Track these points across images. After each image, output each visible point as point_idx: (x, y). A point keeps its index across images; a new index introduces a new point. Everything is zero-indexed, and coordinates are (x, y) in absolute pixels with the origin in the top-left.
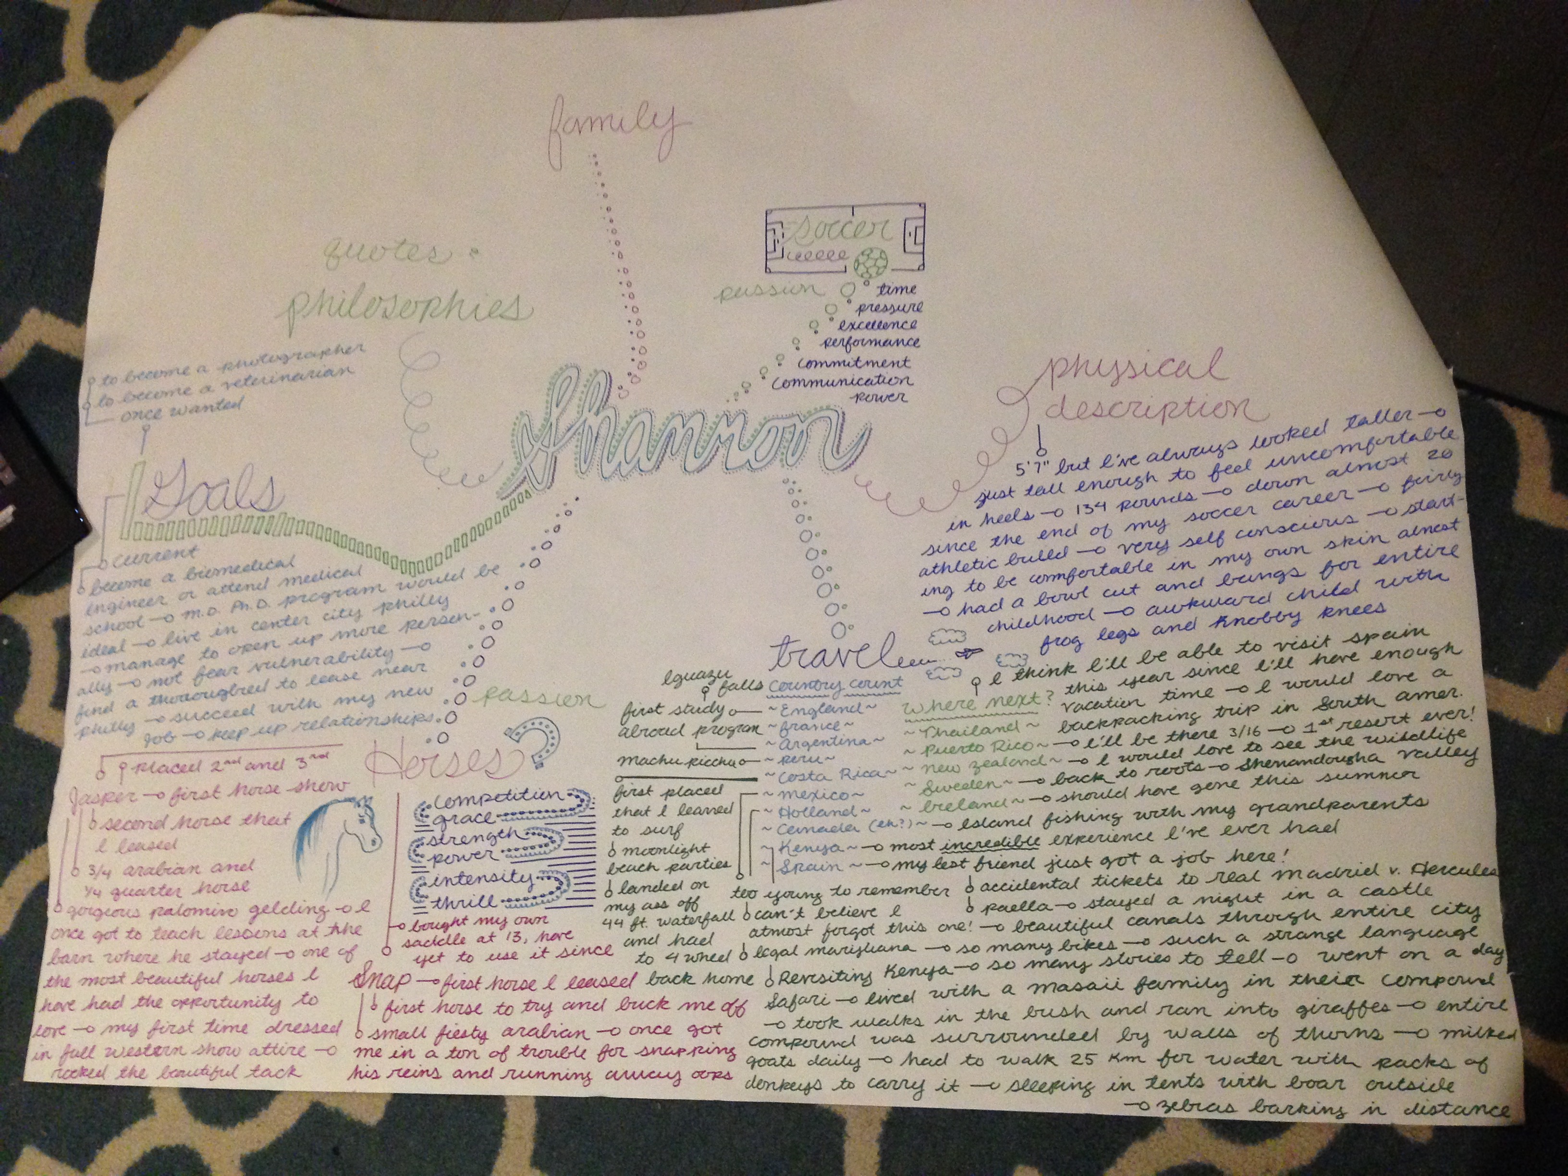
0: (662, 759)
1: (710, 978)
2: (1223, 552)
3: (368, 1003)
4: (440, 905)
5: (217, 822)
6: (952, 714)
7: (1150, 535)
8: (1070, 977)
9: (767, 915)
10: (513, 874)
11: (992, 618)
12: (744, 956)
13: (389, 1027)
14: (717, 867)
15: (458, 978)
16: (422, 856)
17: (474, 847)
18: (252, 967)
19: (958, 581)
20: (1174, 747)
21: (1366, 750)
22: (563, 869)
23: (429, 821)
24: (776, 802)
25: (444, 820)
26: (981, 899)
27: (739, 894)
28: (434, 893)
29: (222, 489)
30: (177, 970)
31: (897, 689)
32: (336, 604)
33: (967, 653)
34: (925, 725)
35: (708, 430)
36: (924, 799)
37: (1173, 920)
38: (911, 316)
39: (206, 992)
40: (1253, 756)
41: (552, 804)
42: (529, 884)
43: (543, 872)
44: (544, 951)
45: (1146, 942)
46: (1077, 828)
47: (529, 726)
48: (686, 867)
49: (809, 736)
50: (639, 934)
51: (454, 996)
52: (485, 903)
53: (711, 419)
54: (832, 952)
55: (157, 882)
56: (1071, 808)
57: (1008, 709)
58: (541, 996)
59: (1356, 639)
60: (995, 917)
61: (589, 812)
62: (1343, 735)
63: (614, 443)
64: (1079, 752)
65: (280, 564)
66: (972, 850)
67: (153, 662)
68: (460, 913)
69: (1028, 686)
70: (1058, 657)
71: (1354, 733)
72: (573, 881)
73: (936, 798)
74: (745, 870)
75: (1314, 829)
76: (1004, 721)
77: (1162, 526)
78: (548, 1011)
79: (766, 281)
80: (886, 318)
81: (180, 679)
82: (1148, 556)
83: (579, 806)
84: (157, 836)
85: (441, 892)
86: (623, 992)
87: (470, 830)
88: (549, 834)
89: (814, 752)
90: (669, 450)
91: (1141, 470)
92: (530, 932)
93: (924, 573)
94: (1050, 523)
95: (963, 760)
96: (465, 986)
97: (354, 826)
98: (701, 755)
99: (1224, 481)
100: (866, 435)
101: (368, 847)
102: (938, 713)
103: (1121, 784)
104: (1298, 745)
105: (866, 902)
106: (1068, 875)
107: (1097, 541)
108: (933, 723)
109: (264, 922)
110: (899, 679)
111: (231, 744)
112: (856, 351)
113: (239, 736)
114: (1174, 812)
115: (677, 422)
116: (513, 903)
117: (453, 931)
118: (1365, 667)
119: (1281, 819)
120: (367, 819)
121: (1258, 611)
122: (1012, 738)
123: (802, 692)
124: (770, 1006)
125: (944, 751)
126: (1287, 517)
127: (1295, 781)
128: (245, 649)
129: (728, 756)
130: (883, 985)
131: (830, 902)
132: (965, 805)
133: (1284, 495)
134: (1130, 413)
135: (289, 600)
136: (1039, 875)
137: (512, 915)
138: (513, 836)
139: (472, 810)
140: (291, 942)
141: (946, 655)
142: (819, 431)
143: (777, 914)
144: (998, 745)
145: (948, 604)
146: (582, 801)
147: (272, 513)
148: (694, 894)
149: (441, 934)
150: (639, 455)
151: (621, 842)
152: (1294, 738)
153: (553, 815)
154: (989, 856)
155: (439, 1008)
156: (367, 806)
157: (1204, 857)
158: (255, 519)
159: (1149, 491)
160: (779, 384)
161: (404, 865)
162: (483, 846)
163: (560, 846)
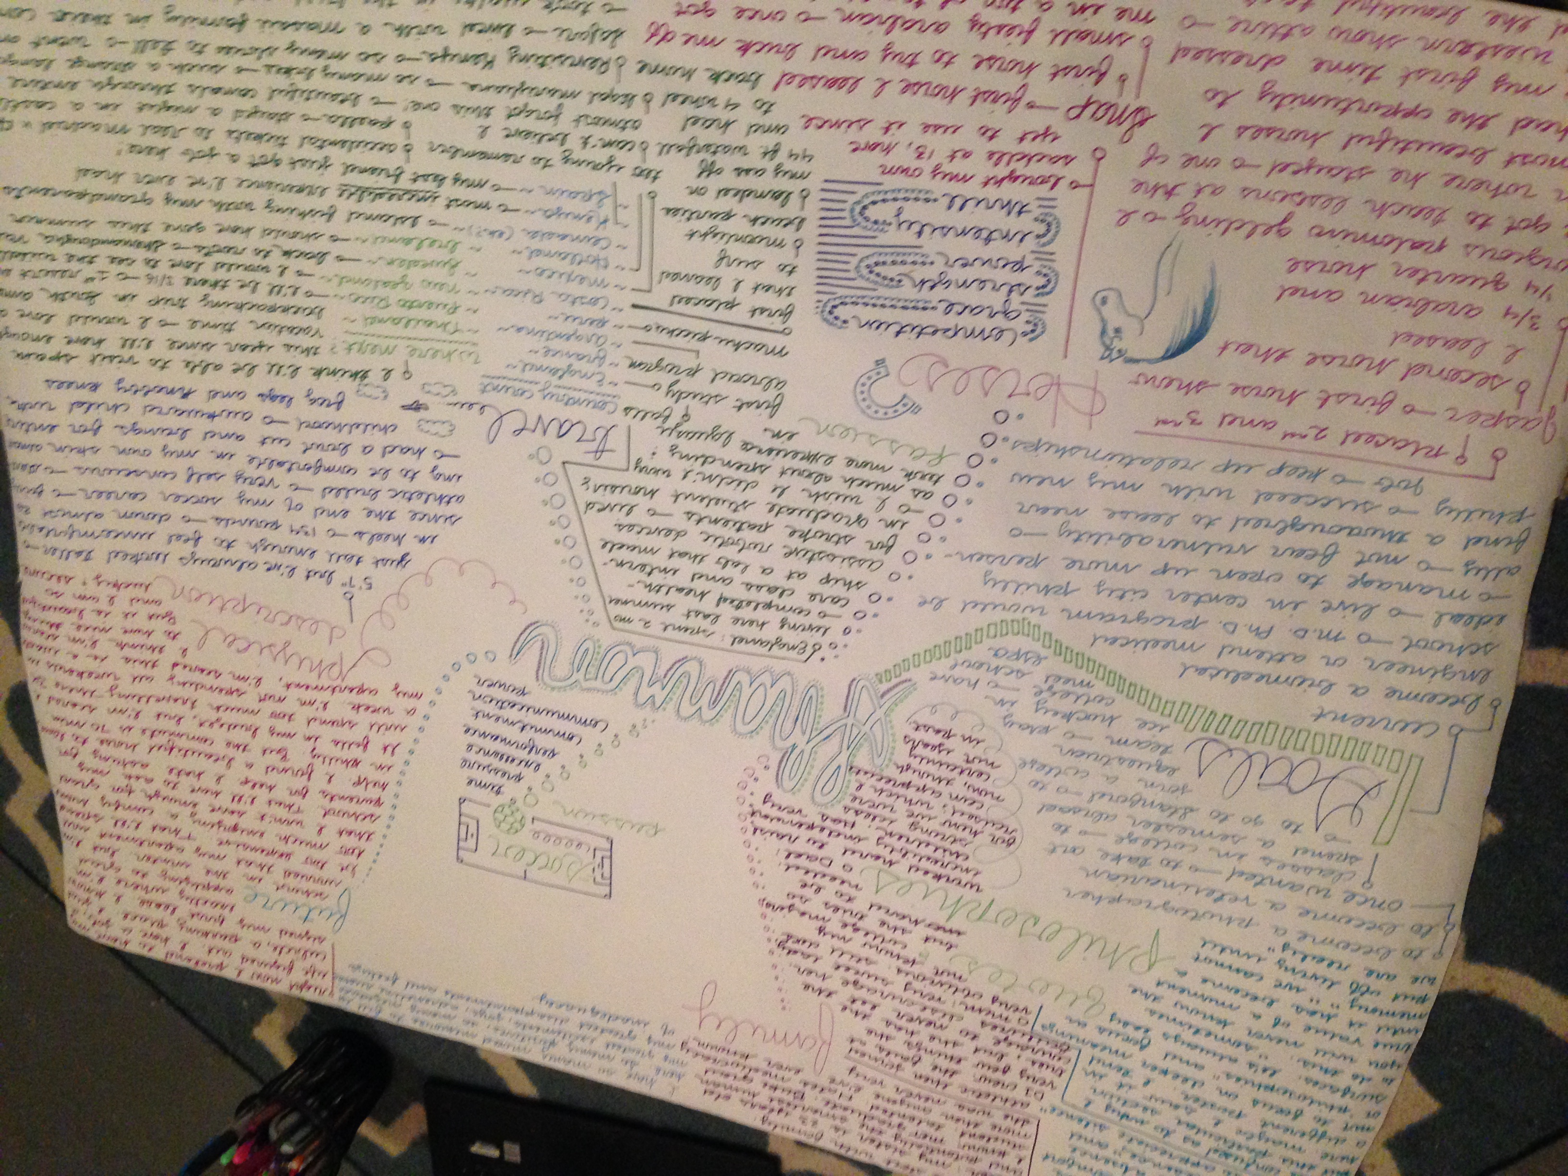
0: (737, 346)
1: (688, 74)
2: (186, 462)
3: (1131, 83)
4: (1018, 207)
5: (1329, 360)
6: (428, 345)
7: (254, 492)
8: (305, 39)
9: (622, 145)
10: (920, 233)
11: (391, 439)
12: (648, 98)
13: (1103, 49)
14: (678, 210)
15: (1001, 108)
16: (1038, 273)
17: (970, 273)
18: (1297, 151)
19: (425, 483)
20: (221, 274)
21: (53, 248)
22: (856, 231)
23: (1026, 316)
24: (610, 276)
25: (1006, 313)
26: (394, 135)
27: (653, 174)
28: (1026, 223)
29: (1266, 779)
30: (1412, 161)
31: (486, 381)
32: (1132, 607)
33: (417, 407)
34: (456, 337)
35: (674, 698)
36: (458, 255)
37: (216, 91)
38: (472, 757)
39: (1373, 124)
40: (150, 255)
41: (867, 314)
42: (902, 218)
43: (882, 230)
44: (887, 129)
45: (240, 70)
46: (304, 202)
47: (891, 412)
48: (714, 215)
49: (574, 346)
50: (770, 140)
51: (1008, 83)
52: (958, 202)
53: (671, 707)
54: (553, 92)
55: (1429, 290)
56: (309, 225)
57: (375, 341)
58: (893, 71)
59: (69, 358)
60: (381, 113)
61: (825, 298)
62: (74, 266)
63: (777, 711)
64: (306, 284)
65: (1202, 671)
66: (407, 192)
67: (1395, 588)
68: (992, 193)
69: (355, 363)
70: (327, 387)
71: (65, 266)
72: (845, 214)
73: (442, 255)
74: (647, 202)
75: (97, 174)
76: (377, 328)
77: (241, 498)
78: (887, 52)
79: (611, 830)
80: (495, 763)
81: (1359, 559)
82: (251, 471)
83: (835, 307)
84: (1423, 354)
85: (1014, 223)
86: (792, 67)
87: (972, 297)
88: (872, 277)
89: (569, 327)
90: (718, 687)
91: (262, 557)
92: (902, 157)
93: (460, 499)
94: (338, 524)
95: (419, 292)
96: (993, 96)
97: (1130, 327)
98: (694, 344)
99: (188, 530)
100: (516, 653)
101: (1112, 297)
102: (446, 348)
103: (266, 243)
104: (113, 260)
105: (516, 146)
106: (310, 152)
107: (298, 497)
108: (451, 338)
109: (1274, 212)
110: (483, 391)
111: (1295, 459)
112: (523, 738)
113: (1281, 469)
114: (219, 206)
115: (708, 714)
116: (922, 196)
117: (1002, 171)
118: (59, 328)
119: (126, 186)
120: (1111, 333)
121: (154, 398)
122: (370, 310)
123: (583, 396)
124: (618, 33)
125: (438, 305)
126: (133, 484)
127: (114, 223)
128: (1258, 577)
129: (664, 338)
130: (495, 45)
131: (553, 151)
132: (415, 243)
133: (136, 506)
134: (274, 612)
135: (1192, 624)
136: (337, 155)
137: (924, 182)
138: (918, 281)
139: (967, 321)
140: (1235, 180)
141: (437, 410)
142: (562, 668)
143: (610, 144)
144: (382, 304)
145: (435, 462)
146: (830, 312)
147: (1204, 735)
148: (702, 182)
149: (1020, 168)
150: (751, 691)
151: (786, 255)
152: (115, 269)
153: (868, 301)
154: (388, 183)
155: (1031, 68)
156: (1107, 348)
157: (193, 156)
158: (1228, 731)
159: (255, 534)
160: (601, 725)
161: (1064, 265)
162: (957, 274)
163: (861, 260)
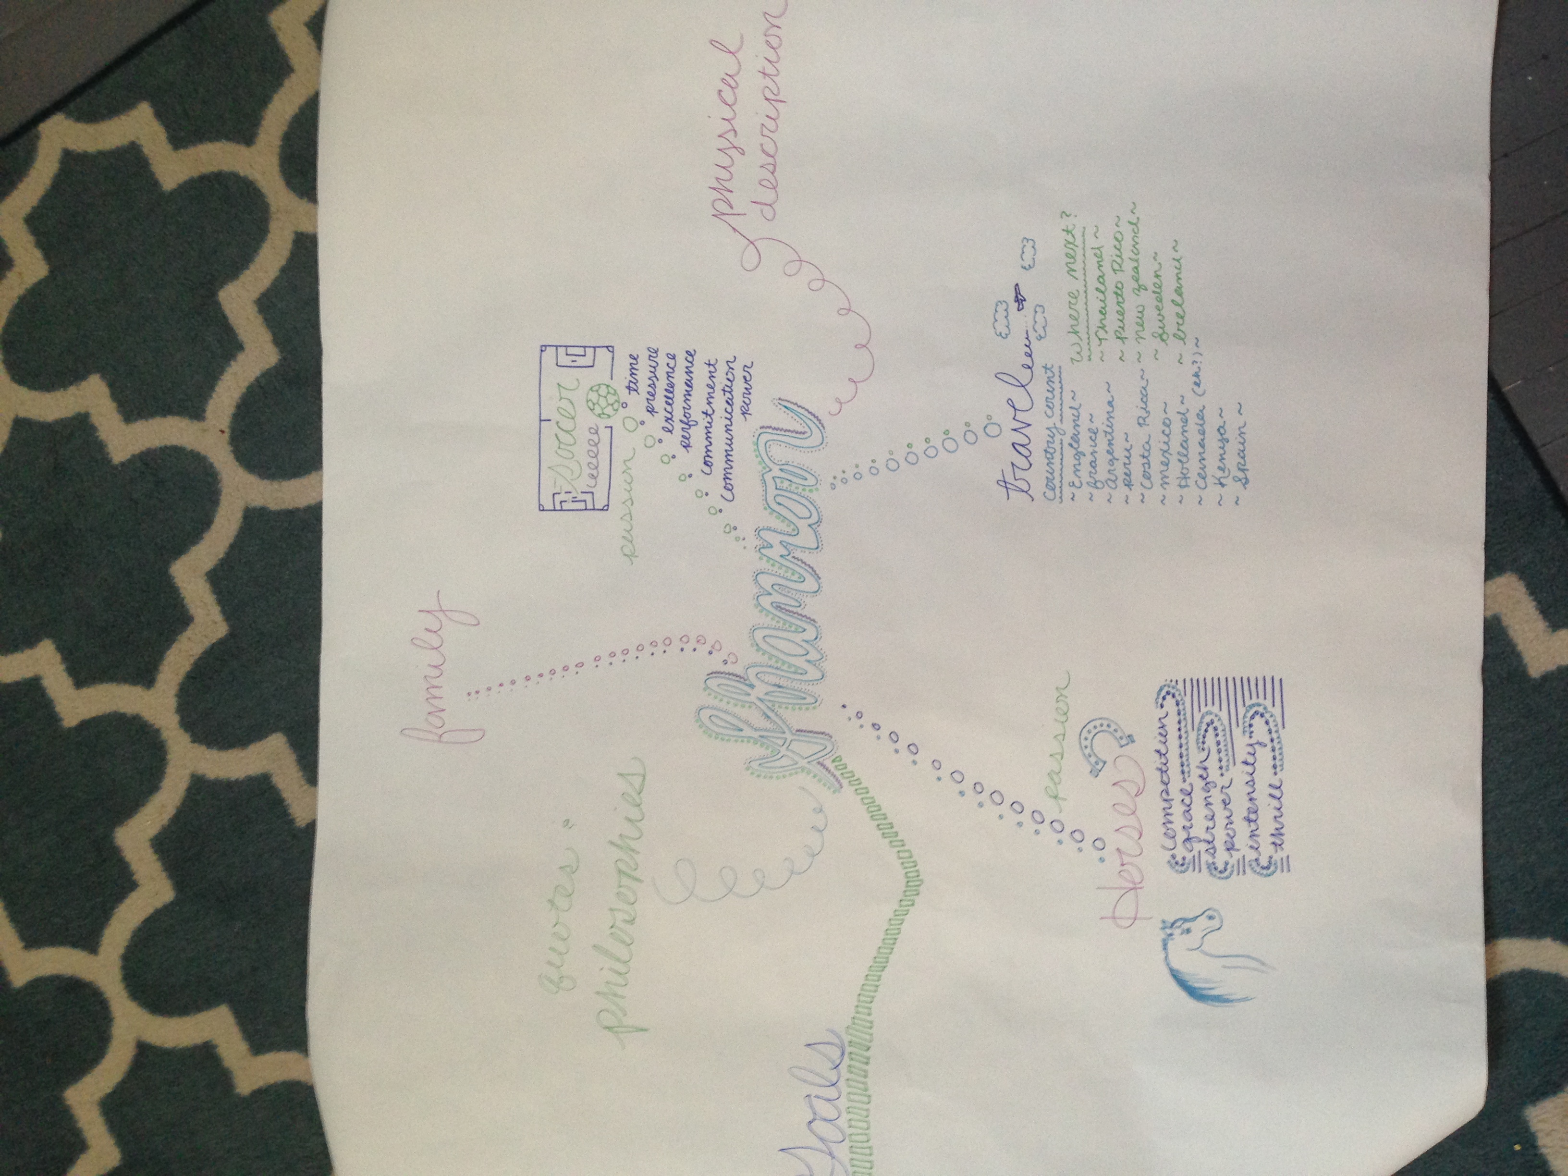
4: (1279, 842)
6: (1083, 313)
16: (1227, 864)
17: (1218, 807)
22: (1242, 710)
23: (1189, 856)
24: (1173, 491)
25: (1188, 839)
28: (1267, 850)
29: (816, 1102)
31: (1056, 370)
33: (1019, 300)
34: (1095, 341)
35: (776, 569)
36: (1171, 340)
38: (662, 359)
41: (1171, 723)
42: (1256, 746)
43: (1244, 732)
47: (1087, 751)
49: (1103, 460)
52: (1277, 793)
53: (764, 565)
57: (1079, 258)
61: (1180, 686)
63: (785, 667)
72: (1254, 700)
73: (1171, 329)
76: (1092, 262)
79: (617, 510)
80: (662, 384)
83: (1174, 696)
85: (1265, 841)
87: (1199, 812)
88: (1204, 727)
89: (1119, 453)
90: (795, 610)
95: (1131, 303)
97: (1193, 940)
101: (1215, 923)
102: (1082, 329)
108: (1092, 332)
110: (1045, 367)
112: (696, 414)
115: (766, 601)
116: (1278, 763)
120: (1186, 926)
122: (1109, 252)
123: (1057, 467)
125: (1121, 321)
132: (1178, 299)
134: (773, 136)
138: (1206, 764)
139: (1178, 809)
141: (1020, 320)
142: (779, 452)
144: (1116, 267)
146: (1168, 693)
147: (847, 1044)
150: (798, 640)
153: (1183, 724)
156: (1173, 924)
158: (852, 1063)
160: (728, 495)
161: (1234, 884)
162: (1216, 797)
163: (1216, 716)
